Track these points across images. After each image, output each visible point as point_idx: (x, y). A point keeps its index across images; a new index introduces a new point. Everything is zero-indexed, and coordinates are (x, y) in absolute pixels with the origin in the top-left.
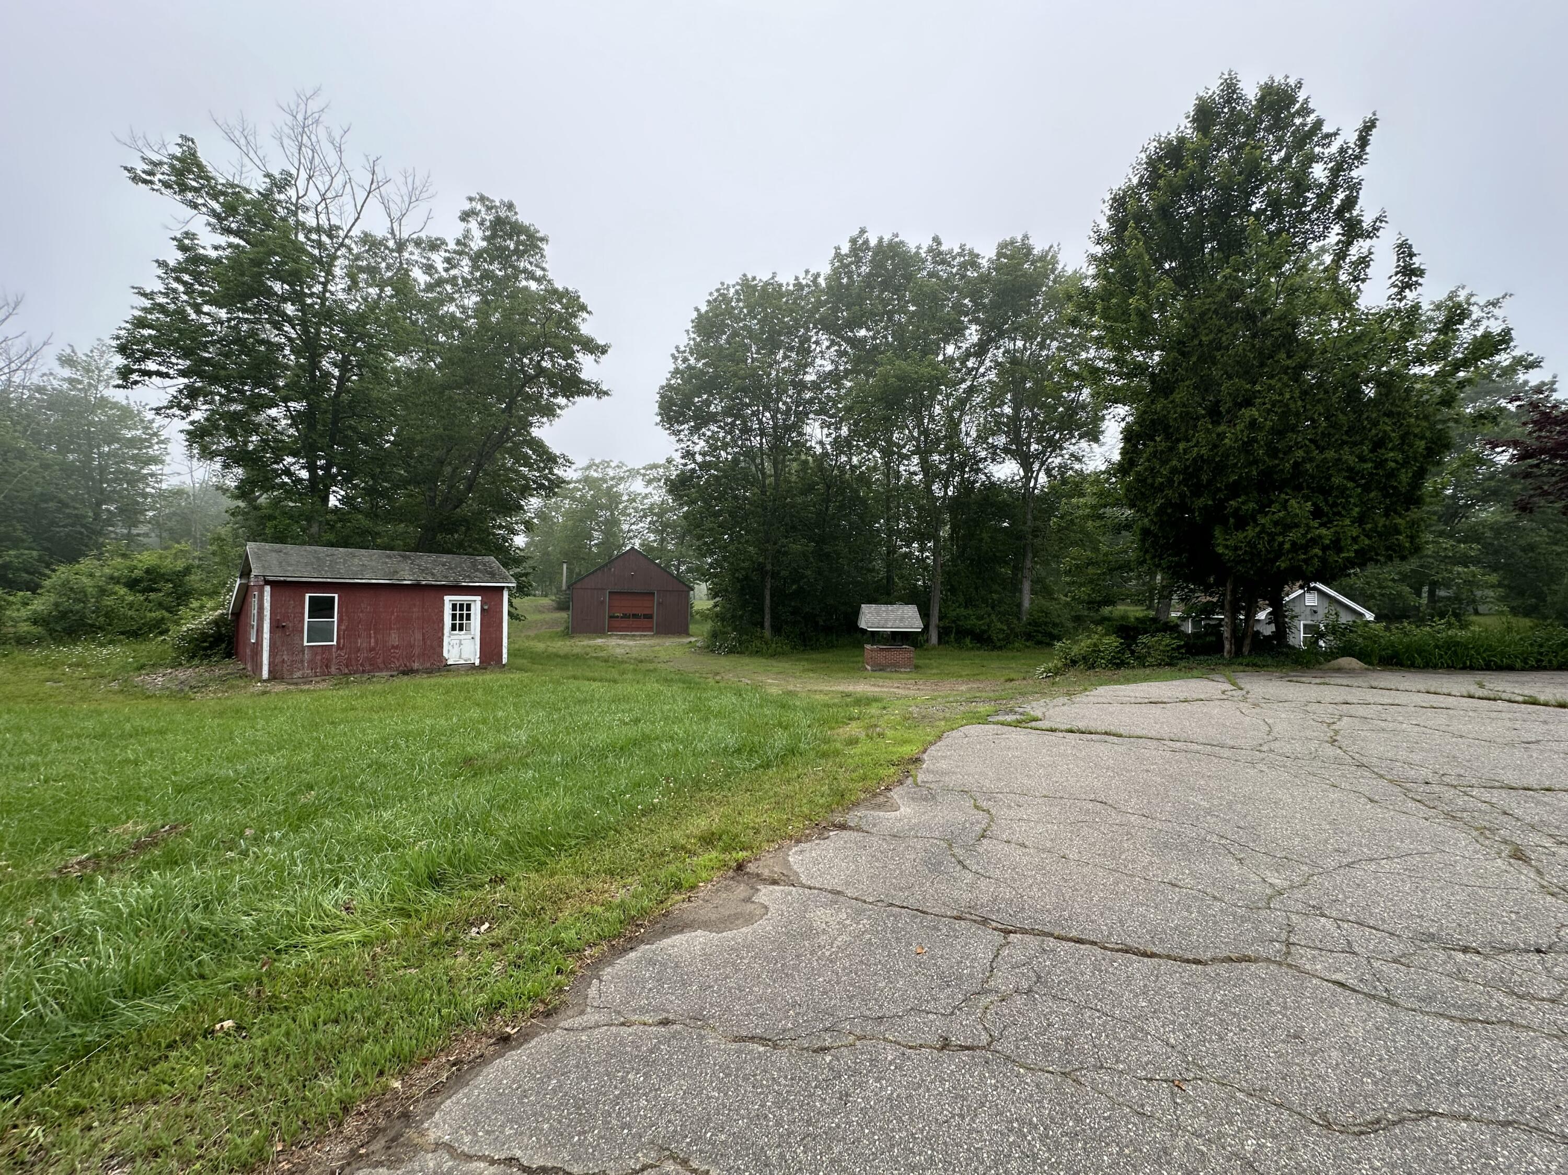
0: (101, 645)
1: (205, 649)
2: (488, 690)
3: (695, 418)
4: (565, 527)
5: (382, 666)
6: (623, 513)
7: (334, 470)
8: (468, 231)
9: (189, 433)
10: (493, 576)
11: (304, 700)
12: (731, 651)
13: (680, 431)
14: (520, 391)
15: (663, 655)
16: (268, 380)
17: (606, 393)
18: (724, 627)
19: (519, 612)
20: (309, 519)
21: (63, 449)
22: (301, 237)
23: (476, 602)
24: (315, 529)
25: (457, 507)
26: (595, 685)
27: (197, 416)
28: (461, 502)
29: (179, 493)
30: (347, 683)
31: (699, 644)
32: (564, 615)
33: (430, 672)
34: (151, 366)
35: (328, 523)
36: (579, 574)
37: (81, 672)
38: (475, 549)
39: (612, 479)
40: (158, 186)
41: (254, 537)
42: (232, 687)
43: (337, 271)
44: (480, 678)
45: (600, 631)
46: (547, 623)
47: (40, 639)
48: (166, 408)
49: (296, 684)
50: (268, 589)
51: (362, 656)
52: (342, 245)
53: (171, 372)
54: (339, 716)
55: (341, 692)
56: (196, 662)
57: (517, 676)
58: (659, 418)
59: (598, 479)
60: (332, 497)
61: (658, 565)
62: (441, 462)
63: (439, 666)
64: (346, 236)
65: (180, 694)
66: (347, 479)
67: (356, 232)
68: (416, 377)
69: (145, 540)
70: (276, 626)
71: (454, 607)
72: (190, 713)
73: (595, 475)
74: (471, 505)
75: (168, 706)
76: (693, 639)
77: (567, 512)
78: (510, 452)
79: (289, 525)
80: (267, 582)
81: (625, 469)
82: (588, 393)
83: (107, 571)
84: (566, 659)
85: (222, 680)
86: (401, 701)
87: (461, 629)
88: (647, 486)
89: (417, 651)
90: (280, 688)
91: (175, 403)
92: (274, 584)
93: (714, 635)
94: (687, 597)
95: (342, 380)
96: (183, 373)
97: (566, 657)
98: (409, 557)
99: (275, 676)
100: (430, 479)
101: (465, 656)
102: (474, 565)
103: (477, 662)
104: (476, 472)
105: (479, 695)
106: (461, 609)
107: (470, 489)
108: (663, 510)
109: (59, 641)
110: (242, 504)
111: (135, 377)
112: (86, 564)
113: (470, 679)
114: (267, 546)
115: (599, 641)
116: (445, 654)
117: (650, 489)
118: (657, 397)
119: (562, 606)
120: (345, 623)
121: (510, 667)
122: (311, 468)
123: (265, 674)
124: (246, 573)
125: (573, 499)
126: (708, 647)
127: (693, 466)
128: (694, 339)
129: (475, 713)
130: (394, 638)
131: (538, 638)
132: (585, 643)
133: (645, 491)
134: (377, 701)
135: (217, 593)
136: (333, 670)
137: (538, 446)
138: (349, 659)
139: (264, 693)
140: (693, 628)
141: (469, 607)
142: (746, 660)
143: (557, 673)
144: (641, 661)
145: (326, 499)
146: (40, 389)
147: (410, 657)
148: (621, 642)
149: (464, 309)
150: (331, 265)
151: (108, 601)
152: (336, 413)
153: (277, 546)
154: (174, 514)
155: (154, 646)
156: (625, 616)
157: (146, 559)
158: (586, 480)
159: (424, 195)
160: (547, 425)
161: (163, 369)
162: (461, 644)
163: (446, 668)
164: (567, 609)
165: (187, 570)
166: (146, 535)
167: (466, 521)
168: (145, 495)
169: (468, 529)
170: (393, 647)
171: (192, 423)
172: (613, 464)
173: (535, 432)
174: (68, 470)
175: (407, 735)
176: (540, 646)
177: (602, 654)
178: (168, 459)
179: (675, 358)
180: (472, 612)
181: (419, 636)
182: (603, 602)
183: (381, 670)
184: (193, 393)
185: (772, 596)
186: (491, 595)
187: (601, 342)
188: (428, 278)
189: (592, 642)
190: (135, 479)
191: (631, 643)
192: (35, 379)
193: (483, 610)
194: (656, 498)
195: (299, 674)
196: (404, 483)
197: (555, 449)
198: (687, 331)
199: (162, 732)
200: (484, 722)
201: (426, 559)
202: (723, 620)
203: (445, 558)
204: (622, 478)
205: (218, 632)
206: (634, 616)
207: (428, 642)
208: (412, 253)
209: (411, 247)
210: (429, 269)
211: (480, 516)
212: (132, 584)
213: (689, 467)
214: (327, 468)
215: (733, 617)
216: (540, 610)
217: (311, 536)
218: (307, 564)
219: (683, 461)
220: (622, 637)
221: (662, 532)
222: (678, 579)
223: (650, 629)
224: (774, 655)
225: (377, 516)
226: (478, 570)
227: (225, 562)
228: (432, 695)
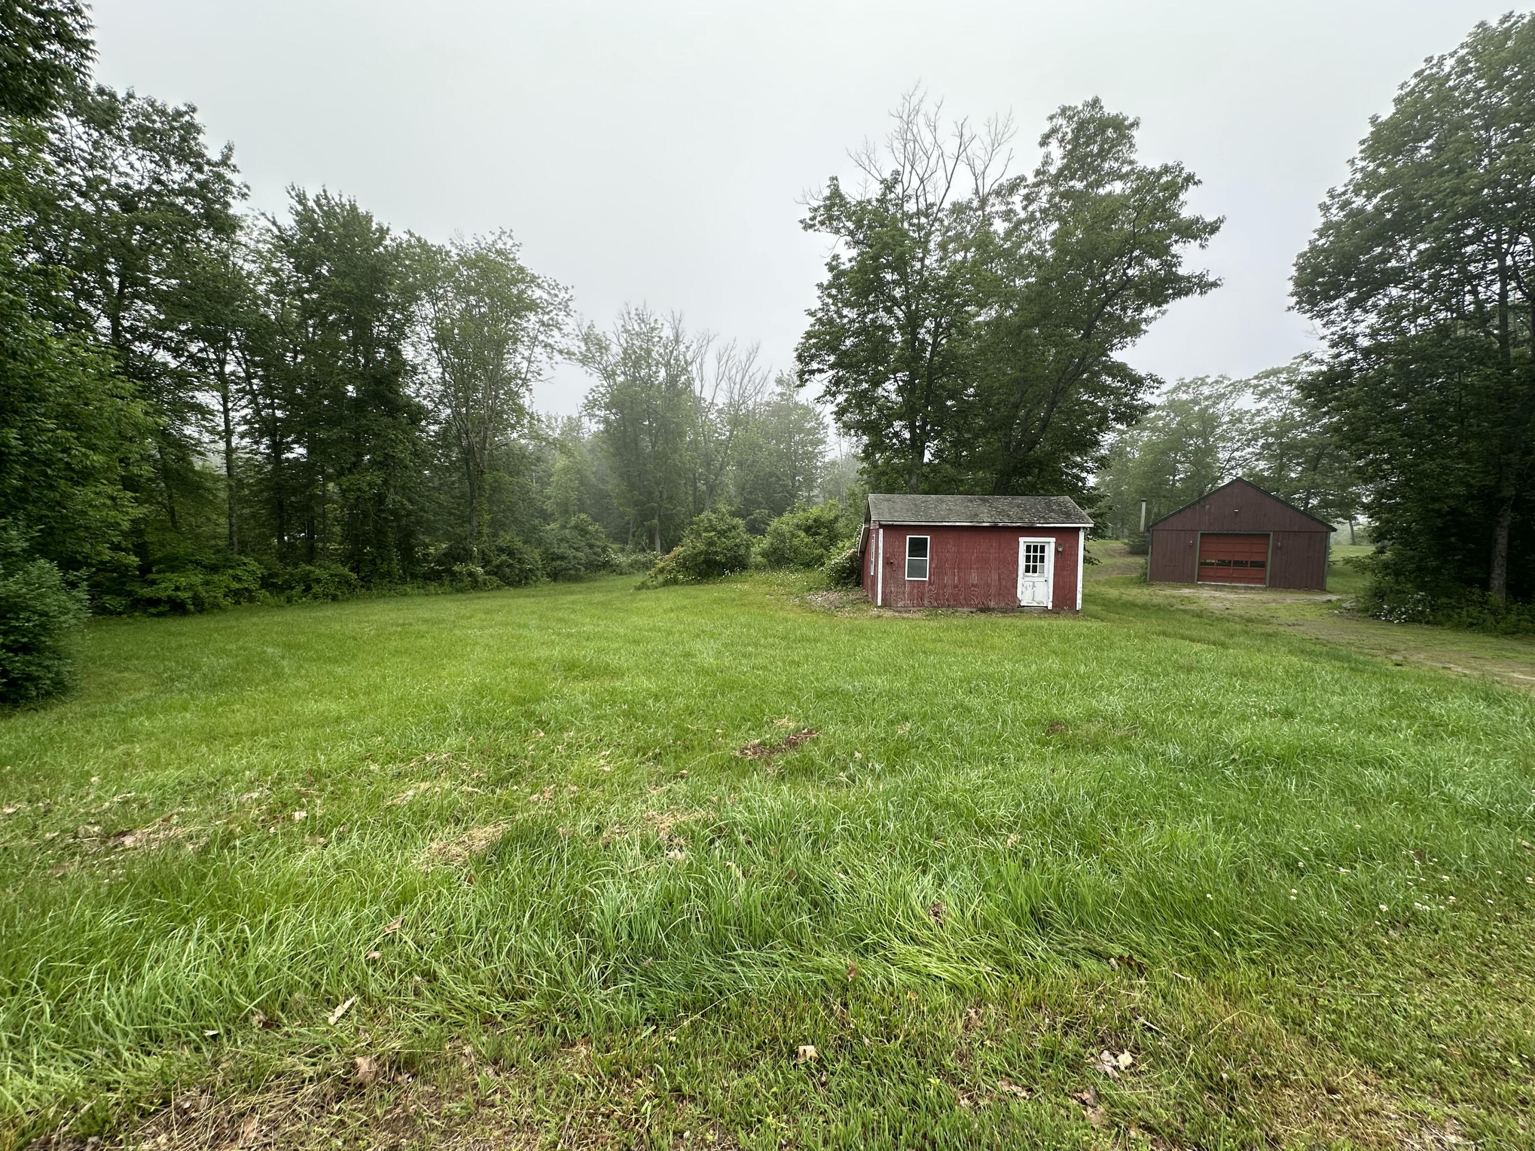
0: (792, 572)
1: (845, 578)
2: (1064, 638)
3: (1359, 285)
4: (1142, 463)
5: (963, 602)
6: (1222, 438)
7: (928, 428)
8: (1048, 156)
9: (836, 413)
10: (1068, 516)
11: (904, 626)
12: (1414, 619)
13: (1330, 310)
14: (1100, 314)
15: (1283, 615)
16: (884, 360)
17: (1214, 285)
18: (1397, 582)
19: (1093, 556)
20: (910, 473)
21: (779, 442)
22: (906, 225)
23: (1050, 544)
24: (914, 481)
25: (1030, 450)
26: (1197, 647)
27: (841, 398)
28: (1035, 442)
29: (833, 463)
30: (936, 615)
31: (1347, 605)
32: (1140, 560)
33: (1004, 611)
34: (815, 366)
35: (923, 475)
36: (1158, 514)
37: (782, 590)
38: (1048, 490)
39: (1207, 398)
40: (818, 226)
41: (876, 489)
42: (859, 610)
43: (932, 245)
44: (1054, 623)
45: (1187, 579)
46: (1119, 568)
47: (765, 567)
48: (823, 396)
49: (900, 612)
50: (881, 531)
51: (949, 591)
52: (936, 220)
53: (826, 367)
54: (929, 646)
55: (932, 623)
56: (839, 588)
57: (1095, 625)
58: (1295, 299)
59: (1186, 402)
60: (926, 452)
61: (1276, 498)
62: (1016, 407)
63: (1013, 607)
64: (939, 210)
65: (830, 611)
66: (938, 435)
67: (947, 205)
68: (996, 324)
69: (816, 500)
70: (887, 563)
71: (1028, 549)
72: (832, 629)
73: (1185, 397)
74: (1043, 446)
75: (822, 620)
76: (1334, 598)
77: (1146, 445)
78: (1084, 384)
79: (896, 479)
80: (881, 526)
81: (1226, 382)
82: (1187, 292)
83: (795, 521)
84: (1146, 609)
85: (853, 603)
86: (981, 639)
87: (1035, 571)
88: (1259, 400)
89: (993, 591)
90: (888, 613)
91: (828, 392)
92: (886, 527)
93: (1379, 594)
94: (1327, 538)
95: (935, 345)
96: (832, 367)
97: (1145, 607)
98: (987, 501)
99: (886, 604)
100: (1006, 424)
101: (1037, 599)
102: (1048, 506)
103: (1050, 606)
104: (1049, 411)
105: (1054, 643)
106: (1035, 551)
107: (1043, 429)
108: (1286, 425)
109: (773, 569)
110: (865, 465)
111: (806, 377)
112: (786, 516)
113: (1044, 623)
114: (881, 496)
115: (1186, 592)
116: (1019, 595)
117: (1265, 403)
118: (1293, 272)
119: (1135, 551)
120: (935, 561)
121: (1086, 614)
122: (912, 428)
123: (879, 603)
124: (868, 520)
125: (1154, 430)
126: (1366, 610)
127: (1352, 355)
128: (1363, 169)
129: (1054, 663)
130: (974, 578)
131: (1109, 583)
132: (1169, 592)
133: (1254, 408)
134: (960, 636)
135: (852, 536)
136: (926, 602)
137: (1121, 371)
138: (938, 594)
139: (879, 617)
140: (1330, 582)
141: (1043, 549)
142: (1448, 635)
143: (1140, 626)
144: (1250, 620)
145: (922, 455)
146: (768, 404)
147: (988, 596)
148: (1217, 594)
149: (1041, 243)
150: (927, 242)
151: (796, 542)
152: (930, 375)
153: (888, 496)
154: (831, 480)
155: (819, 574)
156: (1223, 563)
157: (814, 511)
158: (1173, 406)
159: (1006, 136)
160: (1129, 346)
161: (821, 366)
162: (1034, 586)
163: (1017, 609)
164: (1144, 553)
165: (836, 519)
166: (817, 496)
167: (1040, 463)
168: (816, 468)
169: (1041, 470)
170: (973, 585)
171: (837, 405)
172: (1209, 381)
173: (1116, 356)
174: (781, 455)
175: (988, 678)
176: (1113, 593)
177: (1193, 607)
178: (828, 439)
179: (1325, 208)
180: (1046, 554)
181: (995, 576)
182: (1192, 546)
183: (963, 606)
184: (837, 381)
185: (1511, 539)
186: (1066, 536)
187: (1209, 218)
188: (1007, 224)
189: (1176, 592)
190: (812, 456)
191: (1232, 596)
192: (766, 398)
193: (1057, 552)
194: (1274, 413)
195: (901, 604)
196: (984, 431)
197: (1141, 370)
198: (1352, 162)
199: (816, 641)
200: (1066, 676)
201: (1002, 502)
202: (1397, 574)
203: (1020, 500)
204: (1221, 396)
205: (852, 566)
206: (1237, 563)
207: (1004, 583)
208: (993, 205)
209: (992, 199)
210: (1008, 215)
211: (1052, 457)
212: (808, 530)
213: (1344, 358)
214: (922, 428)
215: (1420, 569)
216: (1110, 554)
217: (911, 487)
218: (908, 510)
219: (1335, 351)
220: (1217, 589)
221: (1281, 456)
222: (1308, 514)
223: (1261, 580)
224: (1512, 633)
225: (960, 465)
226: (1053, 510)
227: (857, 513)
228: (1009, 636)
